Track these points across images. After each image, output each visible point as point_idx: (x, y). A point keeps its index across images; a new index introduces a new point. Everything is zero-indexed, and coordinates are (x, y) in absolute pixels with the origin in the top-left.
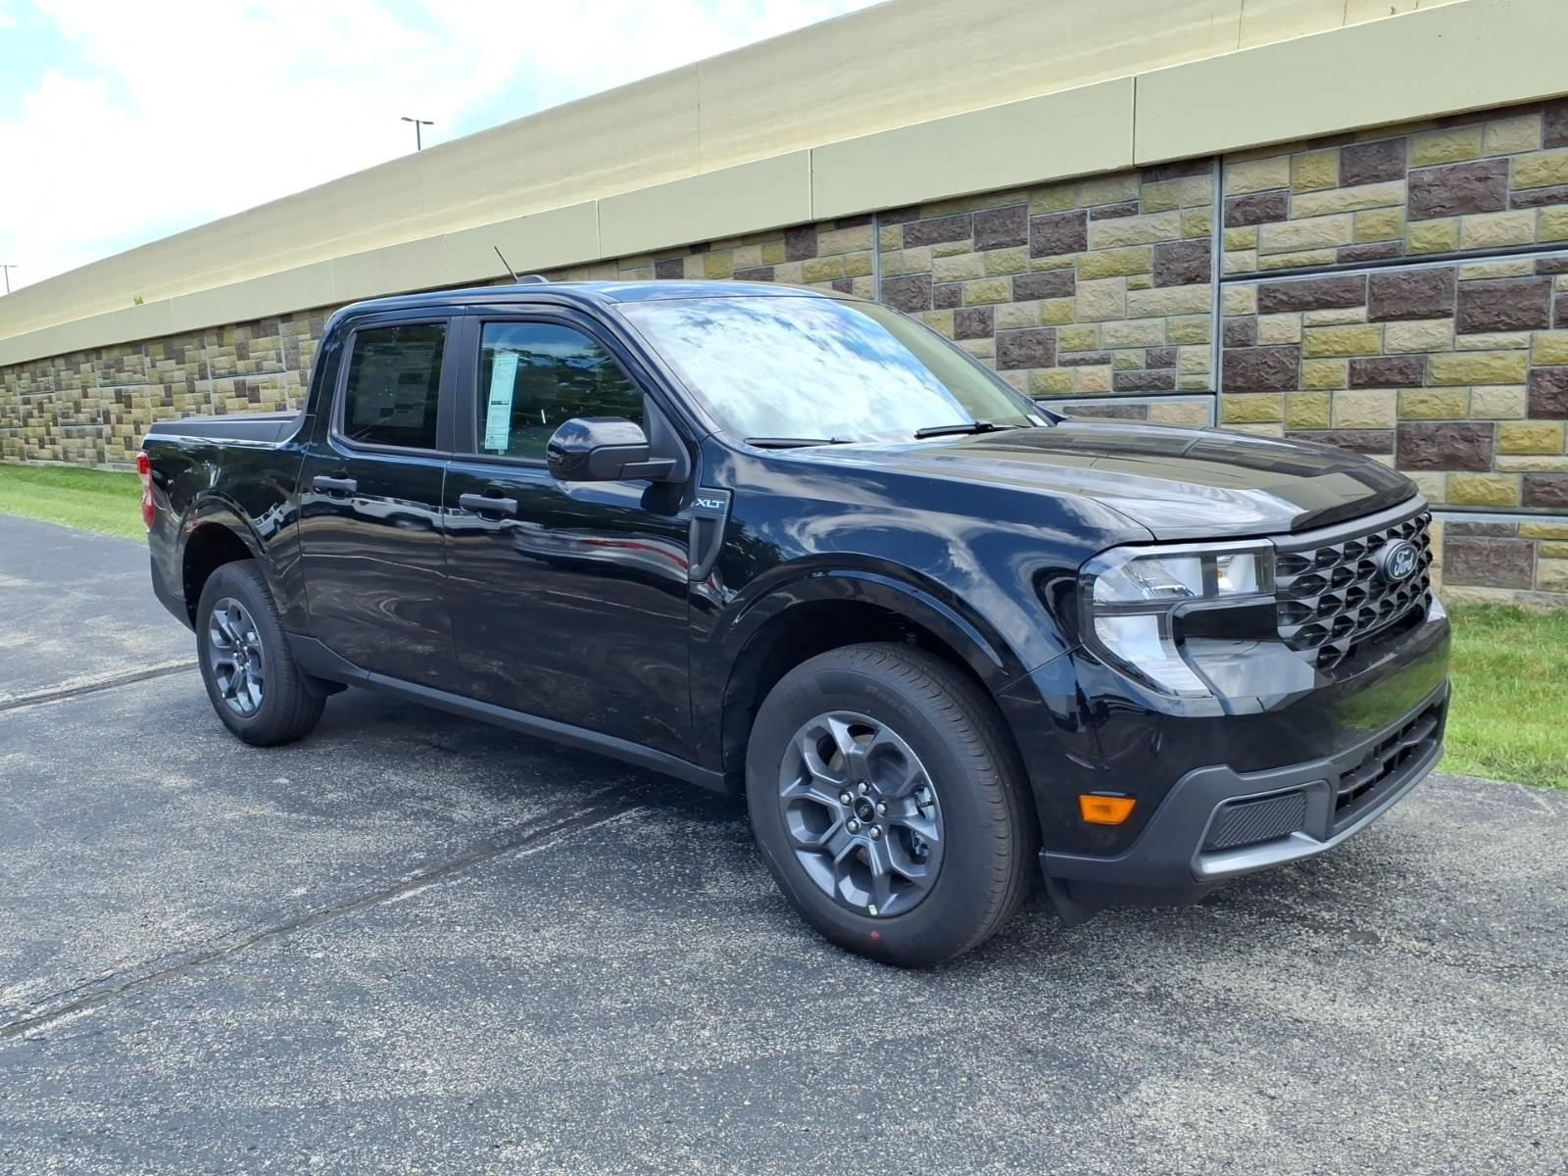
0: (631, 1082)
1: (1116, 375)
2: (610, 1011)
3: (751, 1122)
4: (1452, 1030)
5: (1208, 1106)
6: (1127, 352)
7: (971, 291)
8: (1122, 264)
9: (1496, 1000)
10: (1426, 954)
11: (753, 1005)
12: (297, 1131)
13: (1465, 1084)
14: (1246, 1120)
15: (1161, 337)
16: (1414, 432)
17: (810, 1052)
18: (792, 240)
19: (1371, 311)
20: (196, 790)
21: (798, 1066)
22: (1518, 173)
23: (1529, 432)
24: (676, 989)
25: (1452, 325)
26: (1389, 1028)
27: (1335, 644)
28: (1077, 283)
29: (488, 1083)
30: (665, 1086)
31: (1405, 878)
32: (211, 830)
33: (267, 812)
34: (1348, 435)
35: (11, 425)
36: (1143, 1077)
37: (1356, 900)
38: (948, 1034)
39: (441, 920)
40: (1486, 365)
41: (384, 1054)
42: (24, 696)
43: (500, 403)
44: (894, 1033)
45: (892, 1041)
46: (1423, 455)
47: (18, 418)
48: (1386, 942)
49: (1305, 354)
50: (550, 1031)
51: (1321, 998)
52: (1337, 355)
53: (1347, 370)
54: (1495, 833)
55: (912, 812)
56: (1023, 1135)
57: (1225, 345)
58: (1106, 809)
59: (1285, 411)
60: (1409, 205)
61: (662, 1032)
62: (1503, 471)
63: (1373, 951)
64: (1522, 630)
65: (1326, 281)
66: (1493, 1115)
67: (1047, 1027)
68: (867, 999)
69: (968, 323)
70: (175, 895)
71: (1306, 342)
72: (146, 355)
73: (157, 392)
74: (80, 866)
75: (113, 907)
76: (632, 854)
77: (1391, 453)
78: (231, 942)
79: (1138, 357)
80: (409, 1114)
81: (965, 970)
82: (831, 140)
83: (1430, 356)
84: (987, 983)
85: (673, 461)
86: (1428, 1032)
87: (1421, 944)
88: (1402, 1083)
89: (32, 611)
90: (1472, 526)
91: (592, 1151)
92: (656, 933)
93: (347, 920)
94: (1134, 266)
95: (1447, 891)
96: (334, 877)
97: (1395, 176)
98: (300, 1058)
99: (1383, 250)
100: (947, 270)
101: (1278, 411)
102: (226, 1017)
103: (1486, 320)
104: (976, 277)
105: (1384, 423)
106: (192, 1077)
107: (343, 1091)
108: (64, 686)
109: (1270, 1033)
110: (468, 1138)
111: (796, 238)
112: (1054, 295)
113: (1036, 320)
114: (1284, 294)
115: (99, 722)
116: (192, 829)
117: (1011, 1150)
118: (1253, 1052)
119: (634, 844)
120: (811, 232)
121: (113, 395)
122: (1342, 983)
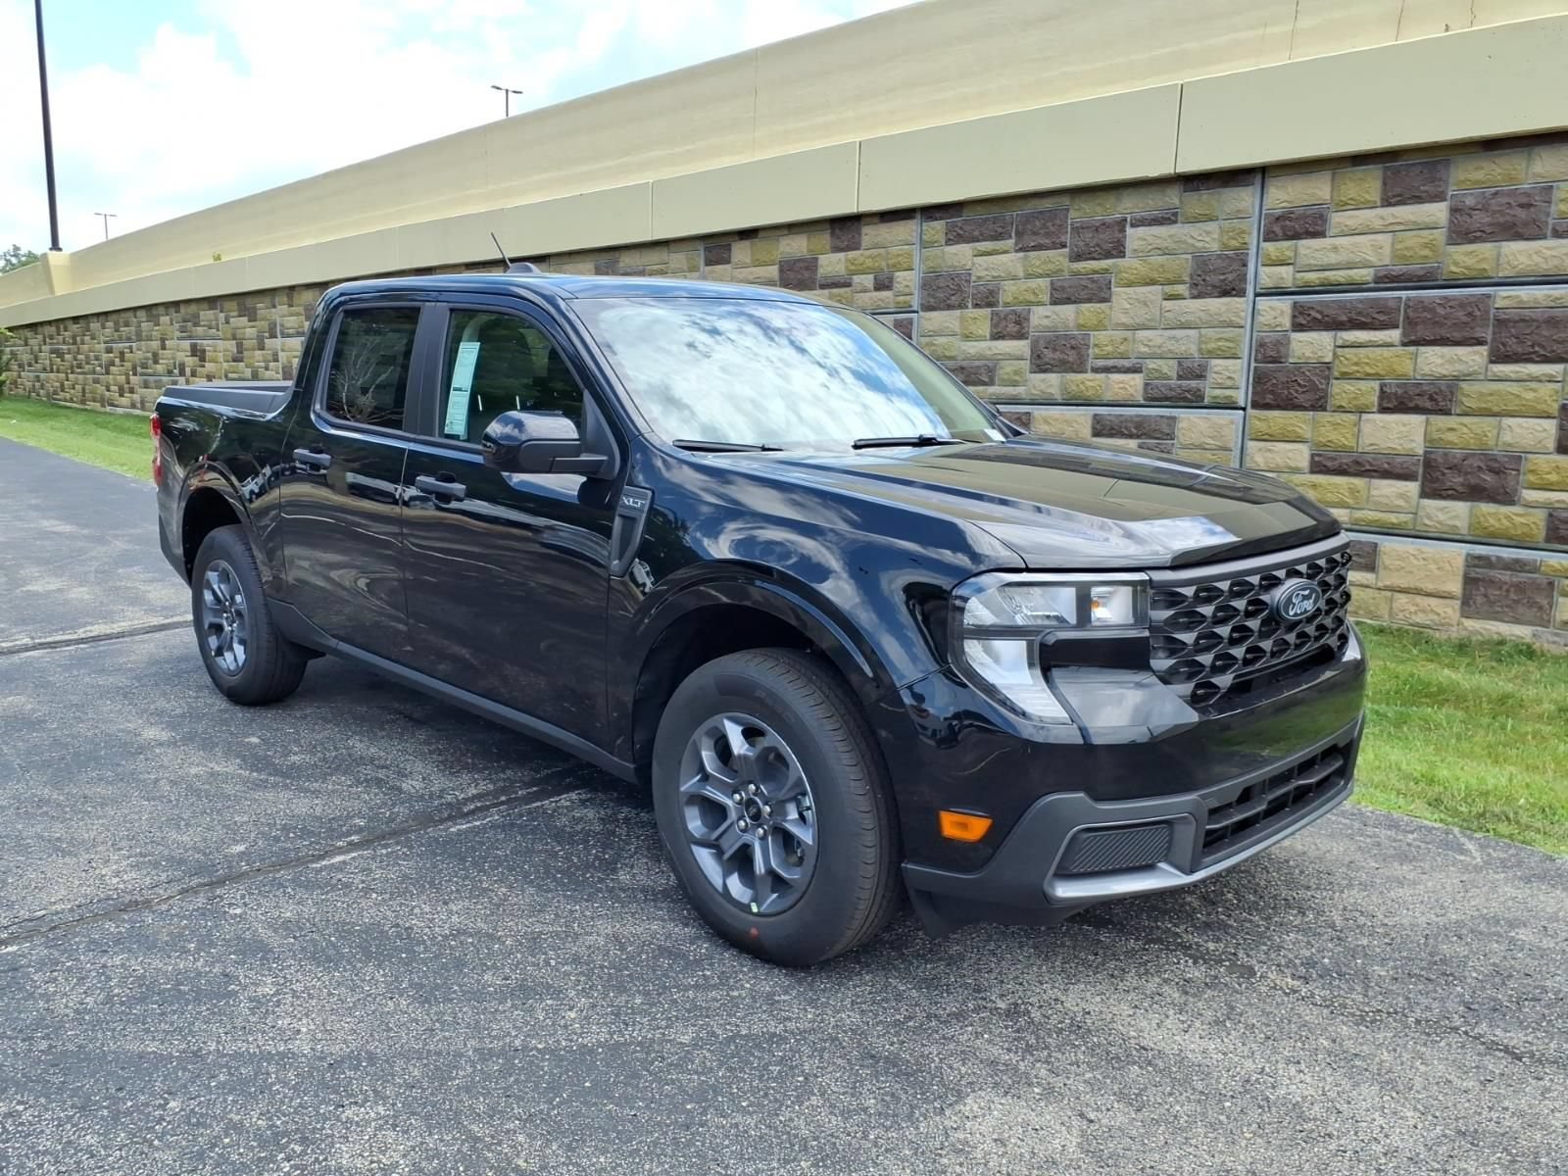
0: (485, 1055)
1: (1146, 385)
2: (489, 986)
3: (586, 1103)
4: (1293, 1070)
5: (1026, 1124)
6: (1160, 362)
7: (1009, 292)
8: (1159, 273)
9: (1348, 1044)
10: (1295, 992)
11: (625, 990)
12: (165, 1076)
13: (1285, 1124)
14: (1058, 1141)
15: (1193, 350)
16: (1440, 460)
17: (664, 1040)
18: (837, 231)
19: (1404, 334)
20: (173, 743)
21: (648, 1053)
22: (1562, 200)
23: (1557, 467)
24: (557, 970)
25: (1485, 353)
26: (1230, 1063)
27: (1215, 680)
28: (1113, 289)
29: (353, 1046)
30: (516, 1062)
31: (1304, 914)
32: (173, 783)
33: (230, 769)
34: (1374, 459)
35: (94, 372)
36: (973, 1091)
37: (1247, 933)
38: (800, 1033)
39: (360, 886)
40: (1518, 396)
41: (267, 1010)
42: (43, 640)
43: (460, 390)
44: (749, 1028)
45: (746, 1035)
46: (1449, 484)
47: (100, 365)
48: (1261, 977)
49: (1336, 374)
50: (427, 1001)
51: (1175, 1027)
52: (1368, 377)
53: (1377, 393)
54: (1411, 876)
55: (793, 815)
56: (837, 1137)
57: (1256, 361)
58: (964, 826)
59: (1313, 431)
60: (1449, 228)
61: (532, 1009)
62: (1528, 505)
63: (1244, 986)
64: (1531, 669)
65: (1361, 301)
66: (1300, 1157)
67: (897, 1034)
68: (736, 993)
69: (1004, 323)
70: (124, 843)
71: (1337, 362)
72: (221, 312)
73: (230, 348)
74: (45, 809)
75: (63, 851)
76: (559, 836)
77: (1417, 480)
78: (161, 892)
79: (1169, 368)
80: (272, 1069)
81: (839, 973)
82: (882, 132)
83: (1463, 385)
84: (855, 986)
85: (605, 458)
86: (1267, 1069)
87: (1295, 982)
88: (1222, 1118)
89: (72, 557)
90: (1493, 559)
91: (428, 1117)
92: (557, 915)
93: (275, 879)
94: (1170, 276)
95: (1341, 931)
96: (275, 837)
97: (1438, 197)
98: (190, 1007)
99: (1421, 273)
100: (987, 269)
101: (1306, 431)
102: (134, 965)
103: (1520, 350)
104: (1015, 278)
105: (1411, 449)
106: (87, 1017)
107: (218, 1042)
108: (81, 633)
109: (1112, 1059)
110: (318, 1096)
111: (840, 229)
112: (1089, 301)
113: (1071, 325)
114: (1318, 311)
115: (102, 671)
116: (157, 780)
117: (821, 1149)
118: (1088, 1075)
119: (565, 826)
120: (856, 224)
121: (189, 348)
122: (1201, 1015)
